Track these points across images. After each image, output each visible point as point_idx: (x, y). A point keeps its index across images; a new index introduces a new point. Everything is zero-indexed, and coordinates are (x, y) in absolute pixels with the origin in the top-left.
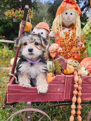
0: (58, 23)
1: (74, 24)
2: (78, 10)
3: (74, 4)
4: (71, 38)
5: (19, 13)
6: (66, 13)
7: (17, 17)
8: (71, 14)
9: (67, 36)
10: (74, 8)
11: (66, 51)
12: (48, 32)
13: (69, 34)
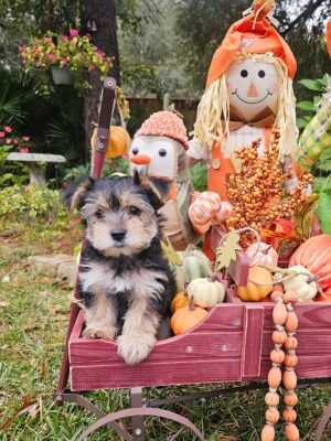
0: (215, 111)
1: (272, 108)
2: (284, 58)
3: (269, 34)
4: (260, 174)
5: (72, 48)
6: (244, 74)
7: (65, 66)
8: (262, 74)
9: (246, 164)
10: (272, 50)
11: (244, 216)
12: (183, 149)
13: (253, 157)
